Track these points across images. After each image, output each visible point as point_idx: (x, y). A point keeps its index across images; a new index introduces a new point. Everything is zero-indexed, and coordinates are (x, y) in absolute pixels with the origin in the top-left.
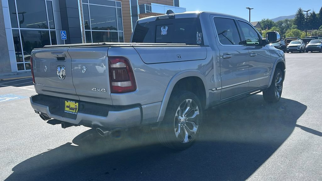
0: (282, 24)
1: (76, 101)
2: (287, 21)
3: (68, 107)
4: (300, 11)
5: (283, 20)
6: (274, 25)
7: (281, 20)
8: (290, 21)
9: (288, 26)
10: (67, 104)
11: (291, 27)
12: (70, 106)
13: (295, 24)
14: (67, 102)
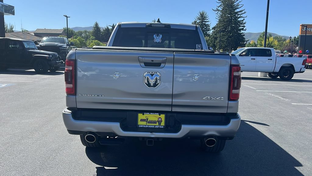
0: (82, 34)
1: (160, 113)
2: (86, 32)
3: (142, 120)
4: (97, 24)
5: (83, 30)
6: (75, 35)
7: (81, 30)
8: (88, 33)
9: (87, 37)
11: (90, 38)
13: (93, 36)
14: (143, 115)
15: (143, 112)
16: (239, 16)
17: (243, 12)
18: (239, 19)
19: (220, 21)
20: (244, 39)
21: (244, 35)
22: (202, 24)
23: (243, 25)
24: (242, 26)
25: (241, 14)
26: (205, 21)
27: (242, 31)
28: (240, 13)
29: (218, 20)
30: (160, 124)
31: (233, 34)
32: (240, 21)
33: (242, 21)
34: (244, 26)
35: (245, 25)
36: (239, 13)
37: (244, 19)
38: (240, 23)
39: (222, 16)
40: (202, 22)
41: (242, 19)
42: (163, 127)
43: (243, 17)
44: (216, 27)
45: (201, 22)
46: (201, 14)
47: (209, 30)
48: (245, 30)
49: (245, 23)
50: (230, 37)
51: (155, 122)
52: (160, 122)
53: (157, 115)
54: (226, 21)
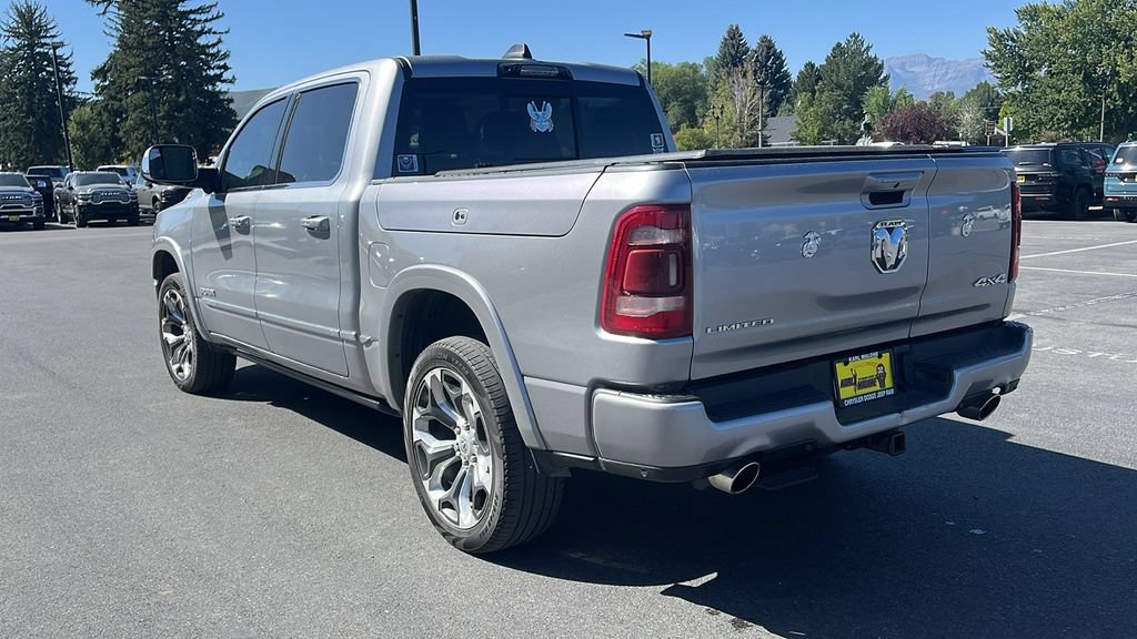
1: (880, 348)
3: (847, 382)
10: (843, 371)
12: (855, 377)
14: (846, 364)
15: (844, 356)
16: (198, 28)
17: (214, 12)
18: (202, 41)
19: (123, 43)
20: (233, 113)
21: (231, 101)
22: (32, 56)
23: (222, 63)
24: (219, 67)
25: (206, 21)
26: (43, 41)
27: (221, 87)
28: (203, 17)
29: (115, 41)
30: (882, 384)
31: (187, 96)
32: (208, 47)
33: (213, 45)
34: (225, 67)
35: (228, 62)
36: (198, 17)
37: (220, 41)
38: (208, 55)
39: (126, 25)
40: (31, 46)
41: (212, 39)
42: (892, 391)
43: (215, 33)
44: (108, 71)
45: (25, 46)
46: (21, 14)
47: (70, 79)
48: (231, 82)
49: (226, 56)
50: (180, 108)
51: (872, 383)
52: (881, 377)
53: (873, 358)
54: (151, 44)
